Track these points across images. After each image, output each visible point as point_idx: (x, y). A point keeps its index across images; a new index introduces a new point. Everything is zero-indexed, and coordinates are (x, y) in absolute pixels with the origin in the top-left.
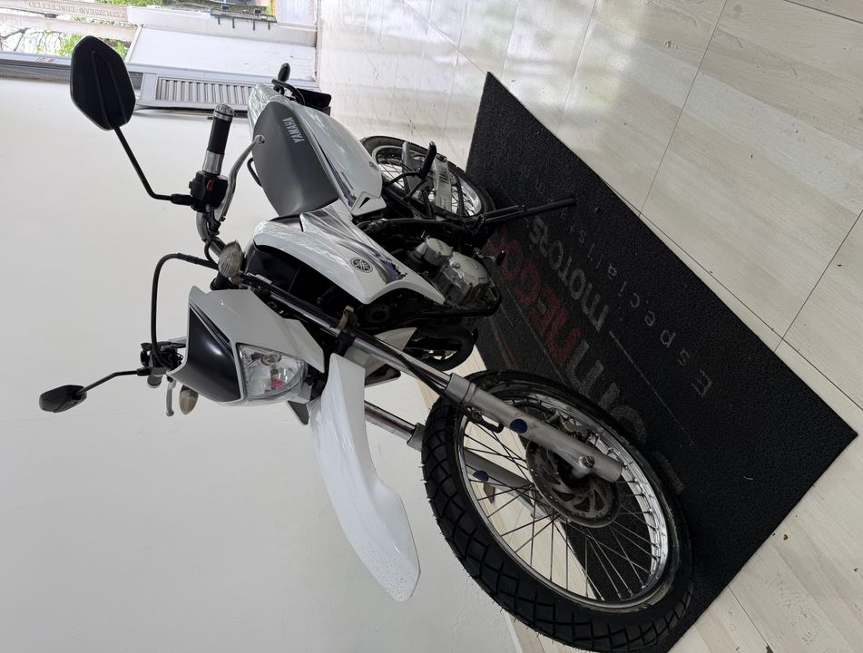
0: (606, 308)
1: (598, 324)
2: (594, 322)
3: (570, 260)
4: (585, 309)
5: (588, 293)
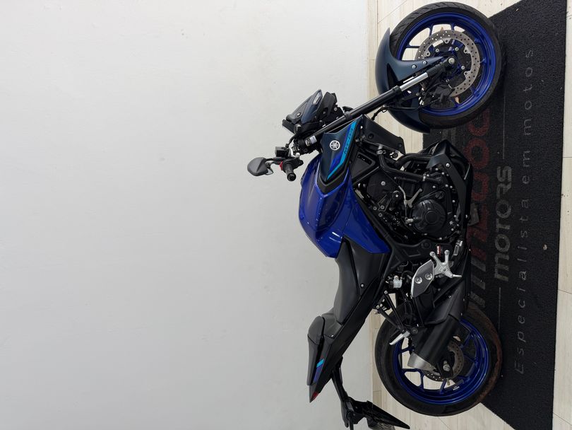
0: (506, 279)
1: (498, 276)
2: (496, 271)
4: (497, 259)
5: (503, 256)
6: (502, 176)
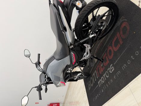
0: (100, 86)
2: (99, 82)
3: (105, 79)
6: (111, 67)
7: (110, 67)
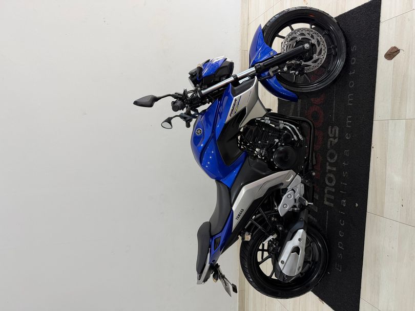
0: (332, 205)
1: (326, 203)
2: (326, 200)
3: (334, 169)
4: (326, 191)
5: (331, 189)
6: (331, 133)
7: (330, 135)
